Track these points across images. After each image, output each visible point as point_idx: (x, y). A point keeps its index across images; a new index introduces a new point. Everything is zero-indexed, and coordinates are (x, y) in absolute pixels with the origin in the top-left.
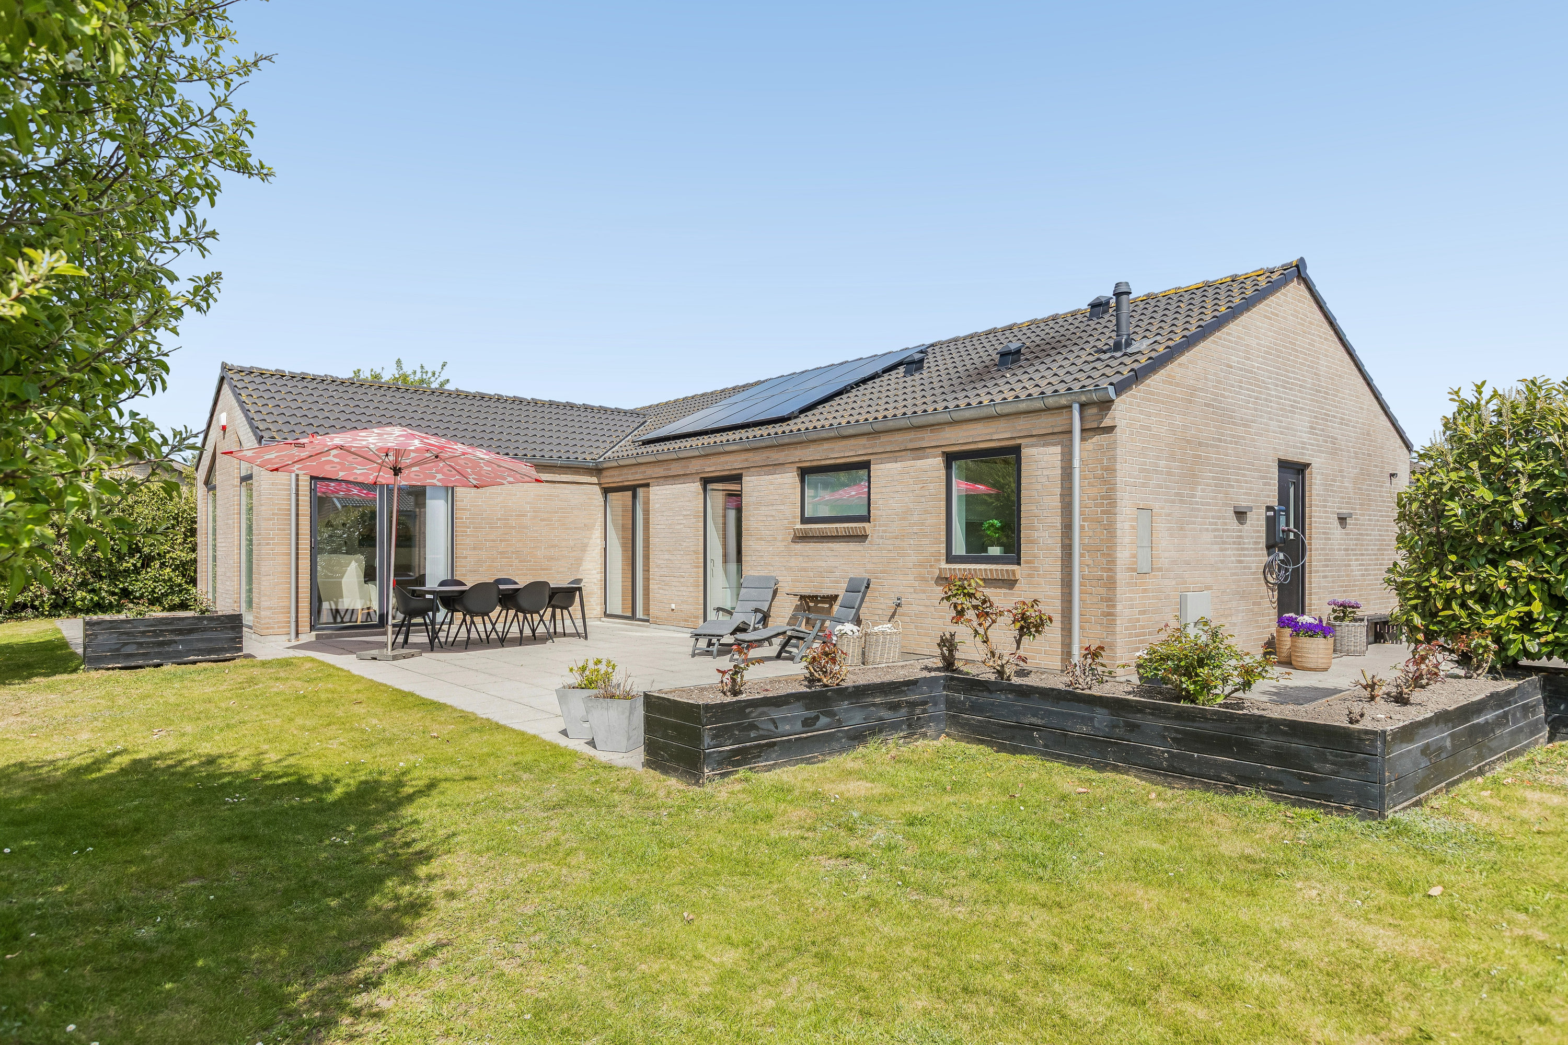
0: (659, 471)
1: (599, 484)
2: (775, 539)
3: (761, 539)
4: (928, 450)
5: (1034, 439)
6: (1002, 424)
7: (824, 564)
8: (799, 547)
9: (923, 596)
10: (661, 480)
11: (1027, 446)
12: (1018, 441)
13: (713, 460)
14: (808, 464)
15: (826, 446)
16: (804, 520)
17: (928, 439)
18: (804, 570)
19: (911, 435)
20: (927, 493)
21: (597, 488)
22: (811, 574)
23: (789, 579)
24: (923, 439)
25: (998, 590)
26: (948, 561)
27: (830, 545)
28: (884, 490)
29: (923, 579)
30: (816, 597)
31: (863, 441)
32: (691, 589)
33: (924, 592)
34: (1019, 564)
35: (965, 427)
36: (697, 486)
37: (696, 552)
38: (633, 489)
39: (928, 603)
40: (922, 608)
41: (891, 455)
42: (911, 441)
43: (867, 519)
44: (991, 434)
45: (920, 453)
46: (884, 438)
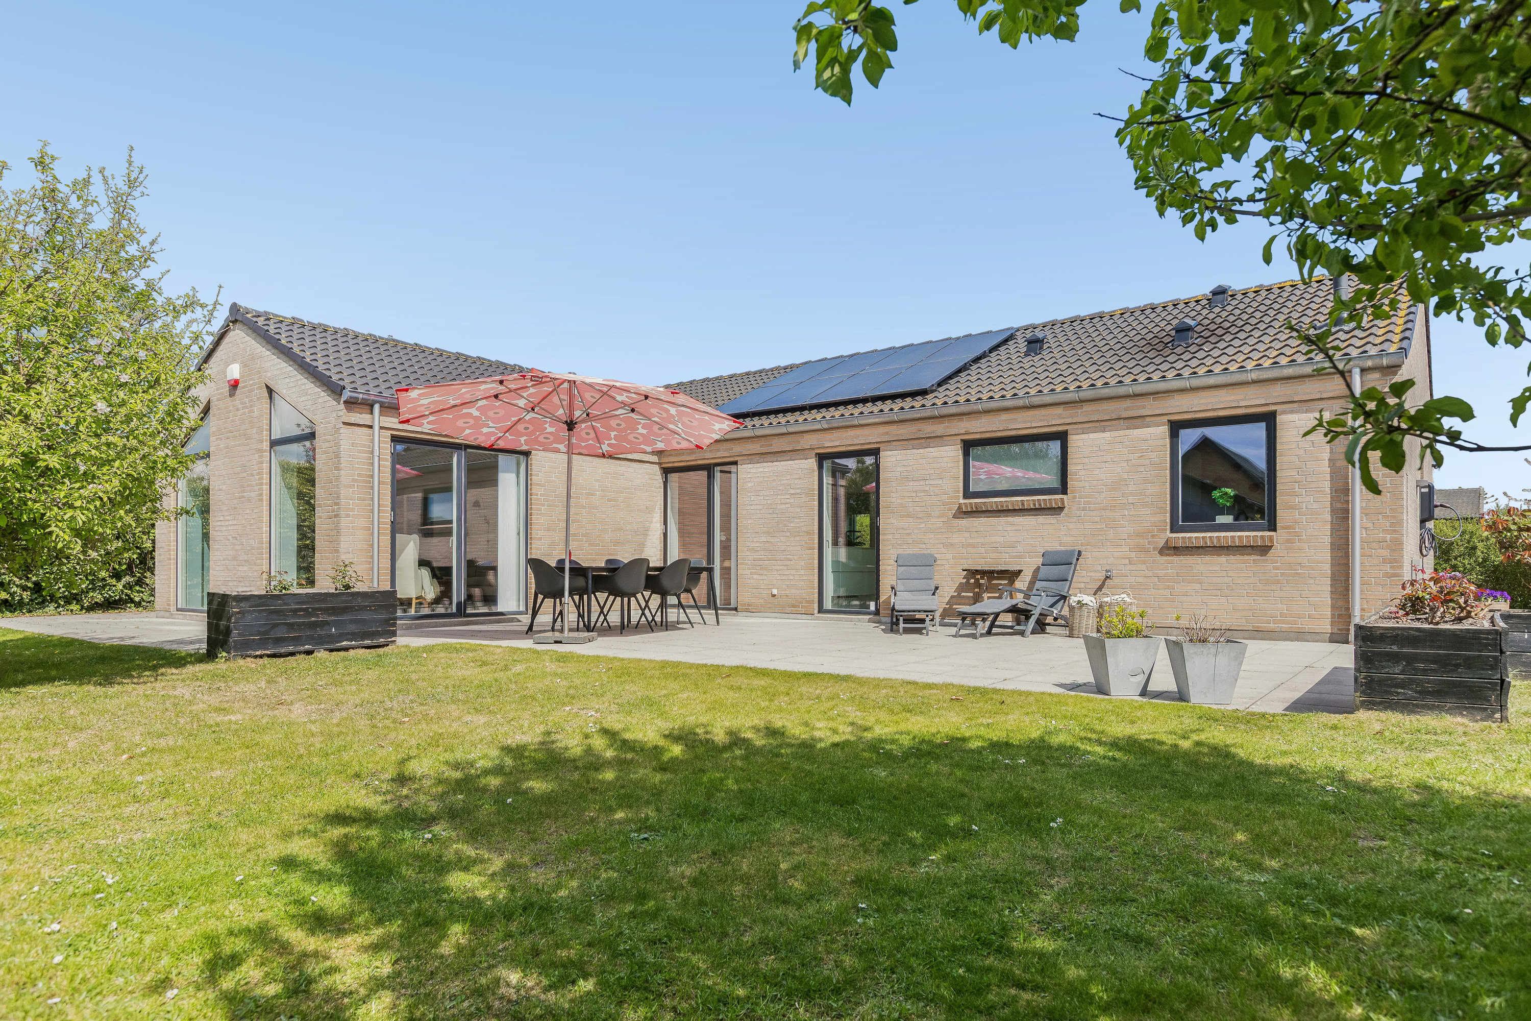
0: (755, 447)
1: (659, 464)
2: (929, 516)
3: (908, 516)
4: (1148, 419)
5: (1295, 405)
6: (1252, 390)
7: (1001, 539)
8: (964, 522)
9: (1144, 567)
10: (757, 457)
11: (1284, 412)
12: (1273, 408)
13: (837, 434)
14: (978, 436)
15: (1004, 416)
16: (967, 494)
17: (1150, 407)
18: (973, 546)
19: (1128, 403)
20: (1147, 462)
21: (657, 468)
22: (983, 550)
23: (949, 556)
24: (1144, 407)
25: (1246, 557)
26: (1172, 531)
27: (1010, 519)
28: (1086, 461)
29: (1143, 550)
30: (992, 572)
31: (1059, 410)
32: (802, 572)
33: (1144, 562)
34: (1275, 530)
35: (1202, 394)
36: (812, 463)
37: (808, 533)
38: (709, 469)
39: (1150, 574)
40: (1140, 580)
41: (1097, 424)
42: (1126, 409)
43: (1064, 489)
44: (1238, 401)
45: (1138, 422)
46: (1087, 408)
